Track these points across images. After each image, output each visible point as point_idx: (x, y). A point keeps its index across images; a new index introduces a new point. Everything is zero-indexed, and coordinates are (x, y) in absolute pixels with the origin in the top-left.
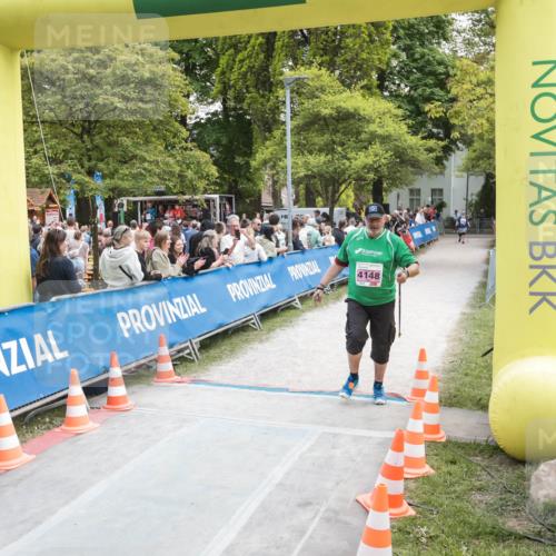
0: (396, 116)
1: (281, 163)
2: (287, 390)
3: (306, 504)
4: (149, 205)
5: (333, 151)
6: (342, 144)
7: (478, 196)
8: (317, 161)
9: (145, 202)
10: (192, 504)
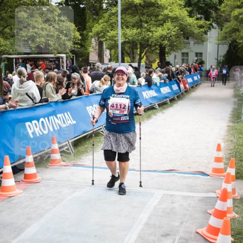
0: (180, 5)
1: (109, 34)
2: (134, 170)
3: (166, 235)
4: (20, 60)
5: (141, 27)
6: (147, 22)
7: (223, 57)
8: (132, 32)
9: (18, 59)
10: (96, 236)
